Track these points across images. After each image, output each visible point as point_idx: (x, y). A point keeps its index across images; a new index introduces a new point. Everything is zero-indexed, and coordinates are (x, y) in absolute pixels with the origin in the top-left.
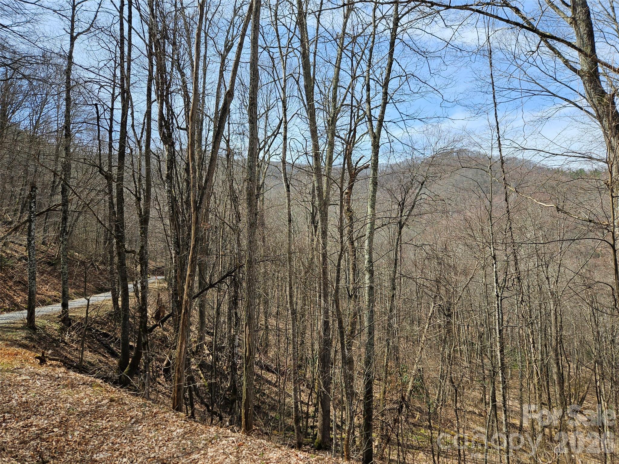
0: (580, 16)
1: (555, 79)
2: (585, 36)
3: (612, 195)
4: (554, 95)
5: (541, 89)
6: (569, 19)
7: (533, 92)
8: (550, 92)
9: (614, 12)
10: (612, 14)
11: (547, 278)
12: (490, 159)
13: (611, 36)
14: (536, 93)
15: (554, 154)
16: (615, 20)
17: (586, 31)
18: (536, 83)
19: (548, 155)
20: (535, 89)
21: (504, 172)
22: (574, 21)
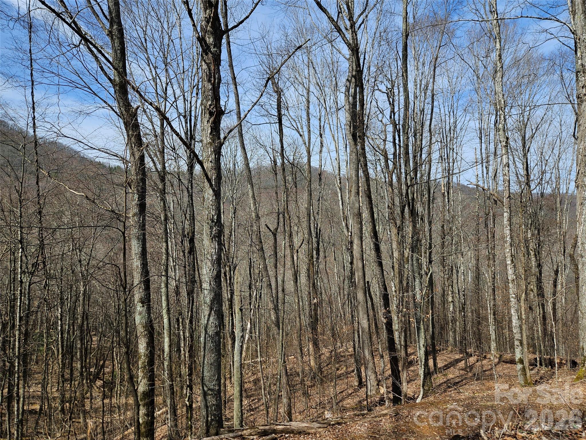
0: (115, 32)
1: (97, 80)
2: (119, 52)
3: (126, 191)
4: (95, 94)
5: (83, 84)
6: (107, 31)
7: (76, 84)
8: (91, 90)
9: (146, 43)
10: (144, 43)
11: (80, 261)
12: (24, 138)
13: (142, 61)
14: (79, 86)
15: (92, 148)
16: (146, 50)
17: (119, 48)
18: (79, 76)
19: (86, 147)
20: (78, 82)
21: (36, 154)
22: (110, 34)
